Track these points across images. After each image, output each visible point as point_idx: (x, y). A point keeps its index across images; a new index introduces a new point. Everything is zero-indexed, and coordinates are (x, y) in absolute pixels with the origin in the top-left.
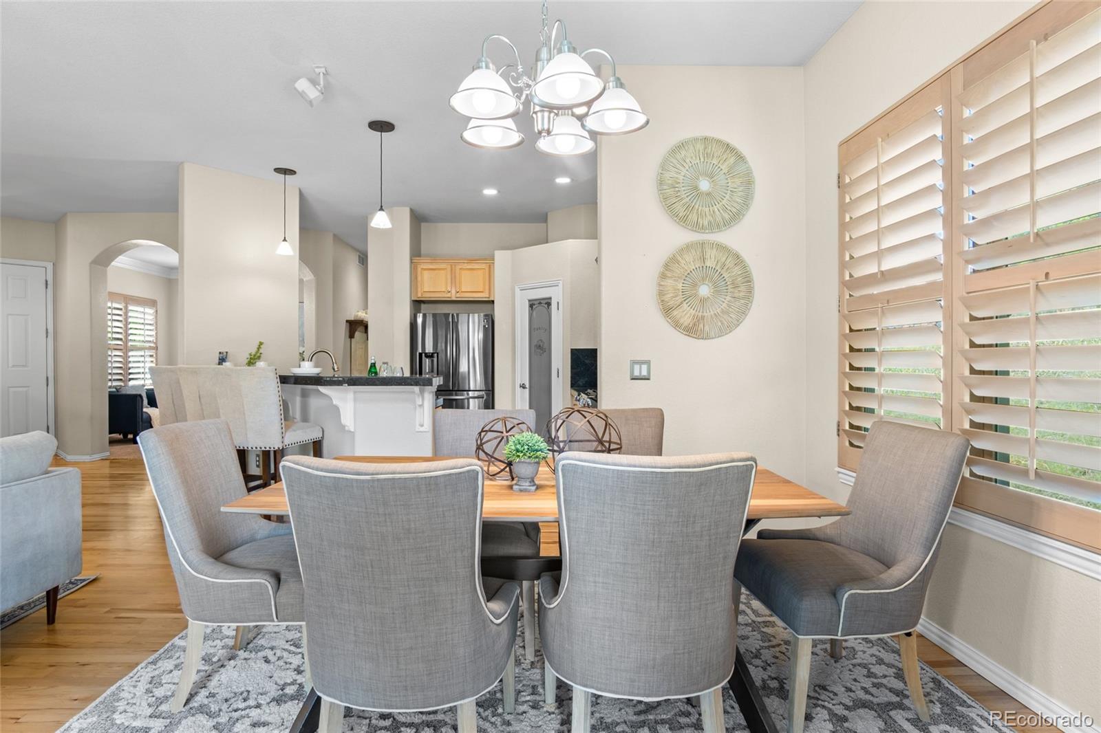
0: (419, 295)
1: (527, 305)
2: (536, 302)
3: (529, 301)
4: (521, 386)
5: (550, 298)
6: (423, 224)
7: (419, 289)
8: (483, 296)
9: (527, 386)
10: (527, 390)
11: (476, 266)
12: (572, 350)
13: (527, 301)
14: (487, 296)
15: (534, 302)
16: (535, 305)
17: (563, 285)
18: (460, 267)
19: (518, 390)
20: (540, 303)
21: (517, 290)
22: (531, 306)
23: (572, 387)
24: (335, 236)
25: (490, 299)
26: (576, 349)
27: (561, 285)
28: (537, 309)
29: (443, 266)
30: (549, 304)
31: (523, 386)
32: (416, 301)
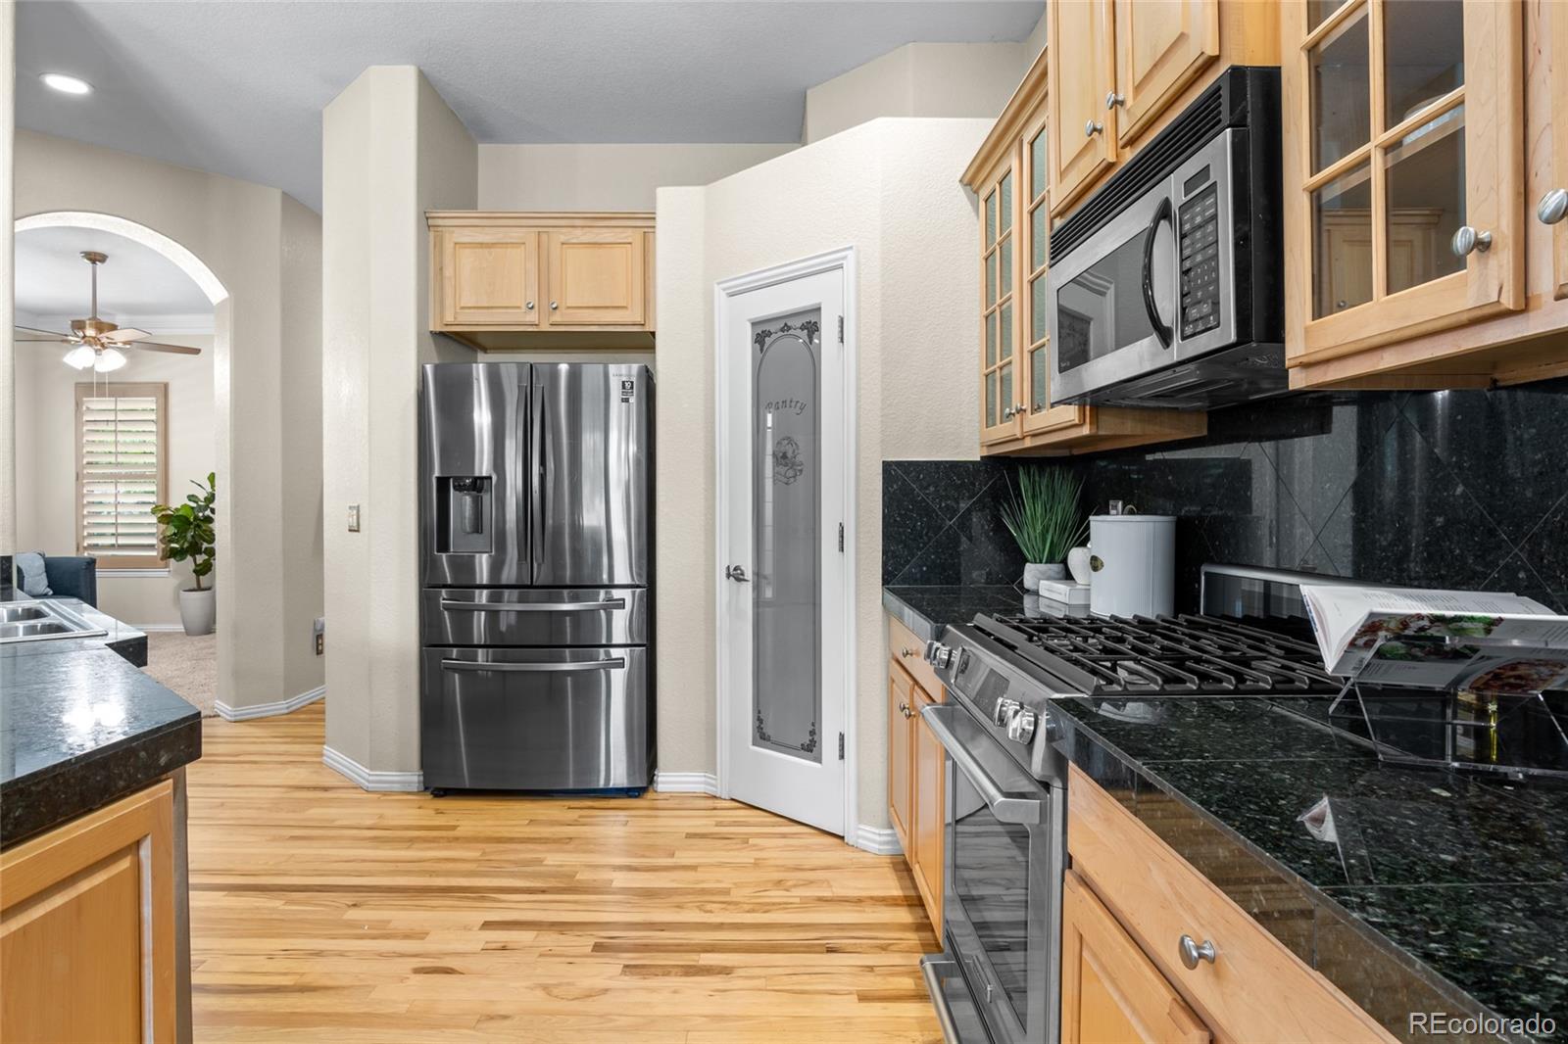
0: (449, 318)
1: (747, 335)
2: (773, 327)
3: (754, 324)
4: (729, 575)
5: (818, 310)
6: (483, 148)
7: (449, 301)
8: (625, 318)
9: (749, 574)
10: (747, 589)
11: (606, 236)
12: (887, 466)
13: (749, 325)
14: (639, 319)
15: (766, 327)
16: (769, 334)
17: (858, 263)
18: (563, 238)
19: (723, 584)
20: (786, 328)
21: (720, 297)
22: (760, 339)
23: (885, 582)
24: (287, 197)
25: (647, 329)
26: (899, 464)
27: (850, 265)
28: (780, 346)
29: (515, 235)
30: (812, 328)
31: (735, 575)
32: (442, 334)
